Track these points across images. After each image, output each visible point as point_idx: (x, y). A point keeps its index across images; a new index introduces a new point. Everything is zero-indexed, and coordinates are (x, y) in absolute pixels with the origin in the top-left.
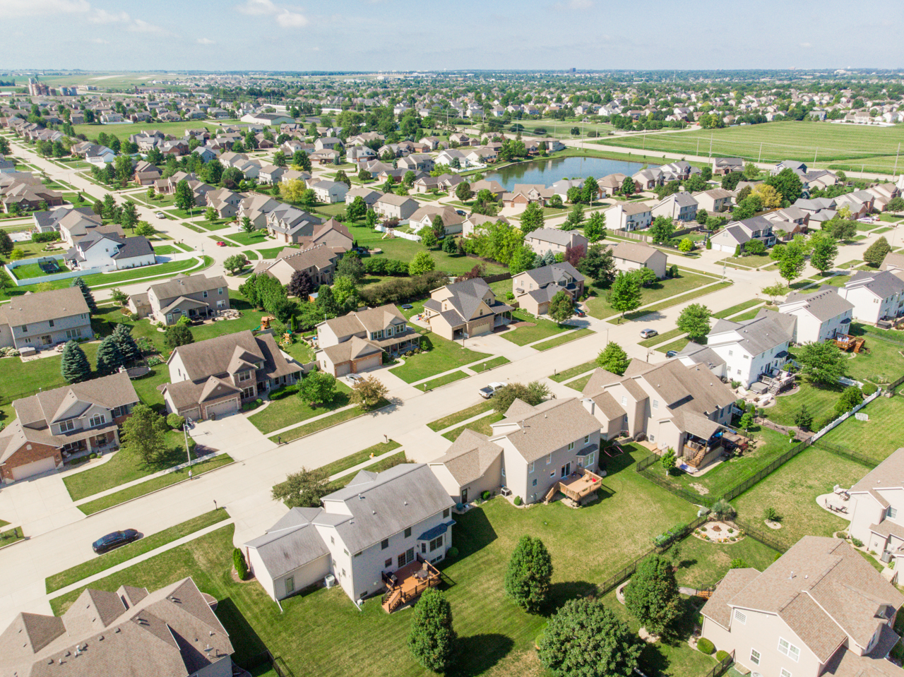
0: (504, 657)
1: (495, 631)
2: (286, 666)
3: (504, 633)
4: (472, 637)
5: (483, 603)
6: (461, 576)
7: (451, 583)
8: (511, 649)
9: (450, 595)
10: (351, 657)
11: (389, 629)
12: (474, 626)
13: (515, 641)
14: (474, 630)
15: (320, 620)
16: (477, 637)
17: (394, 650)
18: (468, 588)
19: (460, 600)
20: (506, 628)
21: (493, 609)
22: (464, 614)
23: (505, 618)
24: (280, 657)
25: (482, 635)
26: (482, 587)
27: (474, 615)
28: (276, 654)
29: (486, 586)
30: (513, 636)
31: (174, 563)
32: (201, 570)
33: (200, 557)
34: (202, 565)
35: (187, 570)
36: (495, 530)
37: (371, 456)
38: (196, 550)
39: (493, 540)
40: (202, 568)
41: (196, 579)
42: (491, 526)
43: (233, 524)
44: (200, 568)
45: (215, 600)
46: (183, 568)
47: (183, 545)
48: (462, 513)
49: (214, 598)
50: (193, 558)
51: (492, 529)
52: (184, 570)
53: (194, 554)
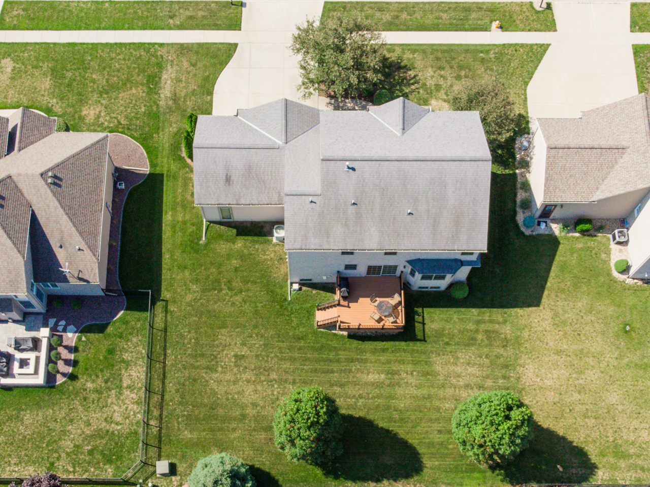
0: (395, 481)
1: (413, 441)
2: (166, 317)
3: (421, 450)
4: (382, 428)
5: (433, 391)
6: (439, 334)
7: (419, 335)
8: (412, 476)
9: (405, 351)
10: (236, 356)
11: (300, 349)
12: (396, 415)
13: (425, 470)
14: (391, 420)
15: (237, 284)
16: (388, 432)
17: (286, 381)
18: (434, 358)
19: (410, 368)
20: (431, 445)
21: (438, 409)
22: (399, 391)
23: (440, 432)
24: (167, 301)
25: (395, 435)
26: (452, 368)
27: (408, 402)
28: (166, 294)
29: (458, 369)
30: (427, 462)
31: (137, 70)
32: (158, 105)
33: (169, 82)
34: (164, 99)
35: (144, 94)
36: (546, 292)
37: (495, 24)
38: (171, 65)
39: (529, 306)
40: (161, 102)
41: (145, 118)
42: (546, 281)
43: (236, 45)
44: (160, 101)
45: (147, 168)
46: (141, 87)
47: (161, 45)
48: (527, 232)
49: (148, 163)
50: (160, 78)
51: (543, 288)
52: (141, 91)
53: (164, 72)
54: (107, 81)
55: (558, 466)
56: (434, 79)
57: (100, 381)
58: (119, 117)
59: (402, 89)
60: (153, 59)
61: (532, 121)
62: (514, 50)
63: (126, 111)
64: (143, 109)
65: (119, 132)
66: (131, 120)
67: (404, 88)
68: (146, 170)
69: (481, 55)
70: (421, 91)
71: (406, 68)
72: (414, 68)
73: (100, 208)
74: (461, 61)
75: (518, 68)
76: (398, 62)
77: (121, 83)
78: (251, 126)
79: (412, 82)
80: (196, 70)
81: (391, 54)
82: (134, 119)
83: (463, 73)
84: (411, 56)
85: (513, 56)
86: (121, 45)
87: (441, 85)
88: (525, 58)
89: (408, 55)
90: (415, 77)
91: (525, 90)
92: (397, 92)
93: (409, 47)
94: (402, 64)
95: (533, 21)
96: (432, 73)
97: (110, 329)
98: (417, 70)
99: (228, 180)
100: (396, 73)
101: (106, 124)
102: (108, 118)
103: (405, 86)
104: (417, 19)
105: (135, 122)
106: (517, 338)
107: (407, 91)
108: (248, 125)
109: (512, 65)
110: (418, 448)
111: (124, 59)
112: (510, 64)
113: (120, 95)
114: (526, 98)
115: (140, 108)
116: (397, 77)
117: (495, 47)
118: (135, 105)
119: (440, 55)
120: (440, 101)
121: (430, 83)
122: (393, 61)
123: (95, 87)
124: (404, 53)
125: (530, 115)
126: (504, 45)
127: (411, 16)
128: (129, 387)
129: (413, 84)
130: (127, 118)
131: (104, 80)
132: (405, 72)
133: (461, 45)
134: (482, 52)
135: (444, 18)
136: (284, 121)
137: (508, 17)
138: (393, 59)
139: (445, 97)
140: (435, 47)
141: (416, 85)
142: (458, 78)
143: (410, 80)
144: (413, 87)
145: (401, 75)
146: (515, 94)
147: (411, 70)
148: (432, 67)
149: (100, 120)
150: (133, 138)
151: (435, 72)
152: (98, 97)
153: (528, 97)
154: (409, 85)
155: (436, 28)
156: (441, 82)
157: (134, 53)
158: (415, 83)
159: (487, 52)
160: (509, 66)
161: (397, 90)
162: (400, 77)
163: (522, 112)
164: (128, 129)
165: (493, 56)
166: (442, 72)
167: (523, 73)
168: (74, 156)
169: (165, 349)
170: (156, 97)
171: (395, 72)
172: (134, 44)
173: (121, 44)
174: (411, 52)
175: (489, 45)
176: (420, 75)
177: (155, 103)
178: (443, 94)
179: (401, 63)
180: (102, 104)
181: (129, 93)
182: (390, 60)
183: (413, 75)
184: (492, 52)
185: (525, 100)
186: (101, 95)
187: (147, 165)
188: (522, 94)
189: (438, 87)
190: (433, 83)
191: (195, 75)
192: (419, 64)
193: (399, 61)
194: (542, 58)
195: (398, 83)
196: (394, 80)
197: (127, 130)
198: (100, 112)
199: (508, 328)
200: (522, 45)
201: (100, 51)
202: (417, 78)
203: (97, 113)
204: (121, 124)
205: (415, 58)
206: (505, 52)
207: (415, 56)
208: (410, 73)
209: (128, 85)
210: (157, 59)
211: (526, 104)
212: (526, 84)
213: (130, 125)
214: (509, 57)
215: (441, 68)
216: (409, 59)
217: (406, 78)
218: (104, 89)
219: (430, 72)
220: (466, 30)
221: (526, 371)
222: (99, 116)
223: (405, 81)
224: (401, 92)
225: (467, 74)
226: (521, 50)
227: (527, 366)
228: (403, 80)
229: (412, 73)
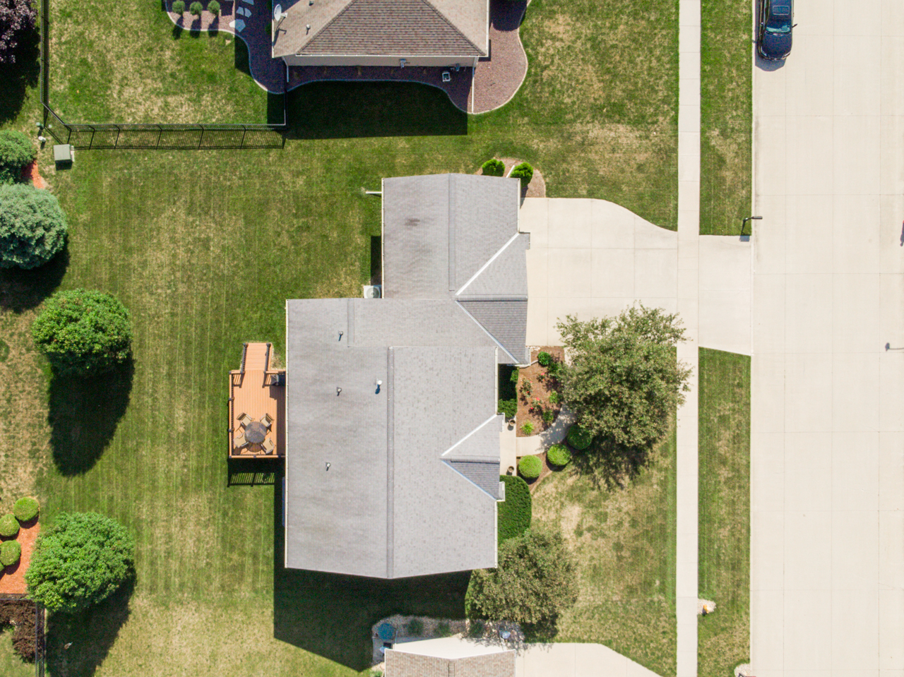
0: (51, 442)
1: (99, 466)
2: (262, 147)
3: (89, 475)
4: (116, 427)
5: (162, 493)
6: (238, 504)
7: (235, 478)
8: (56, 463)
9: (215, 458)
10: (208, 239)
11: (218, 322)
12: (131, 445)
13: (64, 480)
14: (125, 437)
15: (306, 238)
16: (111, 433)
17: (175, 304)
18: (206, 495)
19: (193, 463)
20: (95, 488)
21: (139, 497)
22: (162, 450)
23: (111, 499)
24: (282, 147)
25: (107, 444)
26: (193, 518)
27: (147, 460)
28: (292, 145)
29: (191, 526)
30: (73, 483)
31: (631, 87)
32: (575, 121)
33: (612, 134)
34: (585, 129)
35: (592, 100)
36: (292, 647)
37: (710, 606)
38: (640, 137)
39: (276, 624)
40: (579, 125)
41: (553, 104)
42: (308, 648)
43: (674, 228)
44: (581, 123)
45: (475, 111)
46: (604, 95)
47: (675, 121)
48: (376, 629)
49: (483, 112)
50: (619, 122)
51: (299, 643)
52: (596, 96)
53: (629, 128)
54: (614, 46)
55: (70, 644)
56: (615, 511)
57: (172, 67)
58: (555, 68)
59: (599, 467)
60: (652, 110)
61: (546, 647)
62: (665, 630)
63: (565, 77)
64: (567, 100)
65: (529, 69)
66: (550, 85)
67: (601, 469)
68: (472, 110)
69: (658, 583)
70: (595, 493)
71: (634, 472)
72: (634, 484)
73: (373, 52)
74: (647, 552)
75: (634, 633)
76: (645, 461)
77: (611, 66)
78: (496, 252)
79: (611, 480)
80: (631, 172)
81: (659, 452)
82: (551, 89)
83: (626, 553)
84: (654, 480)
85: (656, 628)
86: (675, 61)
87: (606, 521)
88: (652, 645)
89: (657, 476)
90: (619, 484)
91: (597, 641)
92: (595, 459)
93: (670, 478)
94: (641, 468)
95: (715, 661)
96: (625, 509)
97: (242, 76)
98: (631, 489)
99: (412, 222)
100: (626, 458)
101: (543, 50)
102: (551, 51)
103: (605, 470)
104: (719, 491)
105: (546, 90)
106: (234, 605)
107: (596, 473)
108: (499, 248)
109: (639, 625)
110: (91, 471)
111: (650, 68)
112: (640, 623)
113: (590, 67)
114: (584, 641)
115: (569, 96)
116: (619, 459)
117: (670, 602)
118: (575, 89)
119: (658, 521)
120: (579, 519)
121: (609, 506)
122: (647, 454)
123: (603, 31)
124: (660, 470)
125: (556, 644)
126: (675, 616)
127: (725, 483)
128: (167, 104)
129: (607, 481)
130: (552, 79)
131: (614, 42)
132: (627, 471)
133: (674, 554)
134: (663, 583)
135: (722, 531)
136: (491, 297)
137: (722, 625)
138: (650, 455)
139: (584, 527)
140: (670, 515)
141: (606, 486)
142: (618, 547)
143: (614, 478)
144: (602, 482)
145: (623, 466)
146: (591, 627)
147: (632, 479)
148: (635, 510)
149: (549, 41)
150: (521, 89)
151: (627, 513)
152: (586, 36)
153: (586, 645)
154: (606, 477)
155: (705, 519)
156: (611, 522)
157: (661, 82)
158: (609, 485)
159: (662, 590)
160: (638, 621)
161: (598, 459)
162: (620, 464)
163: (560, 634)
164: (535, 82)
165: (656, 599)
166: (626, 525)
167: (627, 640)
168: (435, 11)
169: (218, 148)
170: (588, 118)
171: (628, 456)
172: (677, 81)
173: (677, 62)
174: (661, 481)
175: (674, 593)
176: (623, 492)
177: (579, 116)
178: (591, 524)
179: (644, 465)
180: (574, 42)
181: (594, 79)
182: (649, 451)
183: (623, 482)
184: (662, 598)
185: (580, 640)
186: (589, 39)
187: (480, 111)
188: (590, 636)
189: (603, 517)
190: (608, 511)
191: (623, 171)
192: (642, 491)
193: (647, 463)
194: (652, 669)
195: (610, 461)
196: (616, 456)
197: (534, 79)
198: (562, 40)
199: (248, 595)
200: (673, 643)
201: (664, 32)
202: (618, 489)
203: (560, 36)
204: (542, 72)
205: (652, 485)
206: (661, 616)
207: (655, 487)
208: (627, 478)
209: (607, 77)
210: (651, 116)
211: (574, 641)
212: (608, 644)
213: (542, 84)
214: (653, 622)
215: (634, 523)
216: (650, 477)
217: (617, 472)
218: (600, 42)
219: (627, 506)
220: (701, 561)
221: (191, 613)
222: (554, 39)
223: (612, 471)
224: (595, 464)
225: (625, 560)
226: (665, 641)
227: (197, 615)
228: (615, 467)
229: (626, 480)
